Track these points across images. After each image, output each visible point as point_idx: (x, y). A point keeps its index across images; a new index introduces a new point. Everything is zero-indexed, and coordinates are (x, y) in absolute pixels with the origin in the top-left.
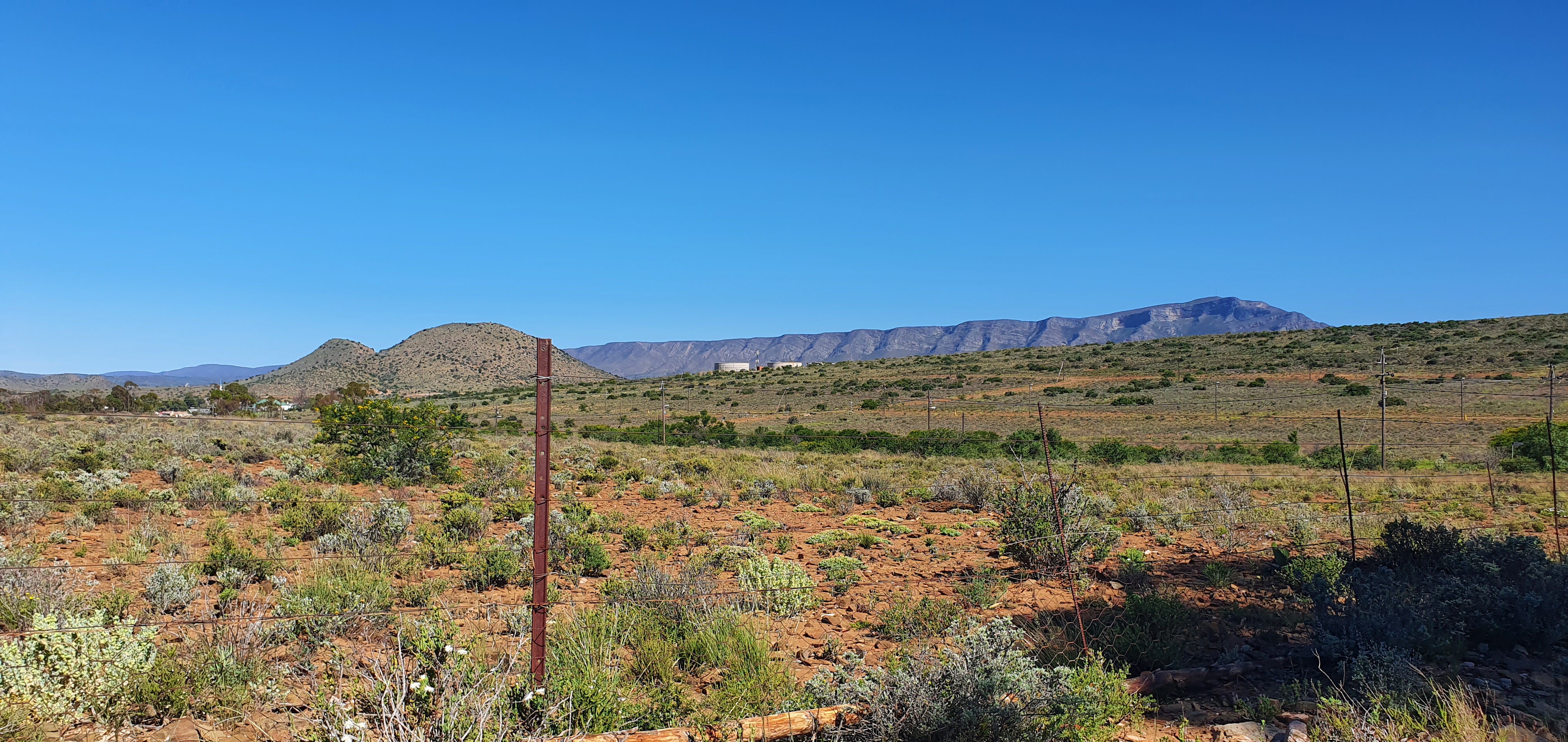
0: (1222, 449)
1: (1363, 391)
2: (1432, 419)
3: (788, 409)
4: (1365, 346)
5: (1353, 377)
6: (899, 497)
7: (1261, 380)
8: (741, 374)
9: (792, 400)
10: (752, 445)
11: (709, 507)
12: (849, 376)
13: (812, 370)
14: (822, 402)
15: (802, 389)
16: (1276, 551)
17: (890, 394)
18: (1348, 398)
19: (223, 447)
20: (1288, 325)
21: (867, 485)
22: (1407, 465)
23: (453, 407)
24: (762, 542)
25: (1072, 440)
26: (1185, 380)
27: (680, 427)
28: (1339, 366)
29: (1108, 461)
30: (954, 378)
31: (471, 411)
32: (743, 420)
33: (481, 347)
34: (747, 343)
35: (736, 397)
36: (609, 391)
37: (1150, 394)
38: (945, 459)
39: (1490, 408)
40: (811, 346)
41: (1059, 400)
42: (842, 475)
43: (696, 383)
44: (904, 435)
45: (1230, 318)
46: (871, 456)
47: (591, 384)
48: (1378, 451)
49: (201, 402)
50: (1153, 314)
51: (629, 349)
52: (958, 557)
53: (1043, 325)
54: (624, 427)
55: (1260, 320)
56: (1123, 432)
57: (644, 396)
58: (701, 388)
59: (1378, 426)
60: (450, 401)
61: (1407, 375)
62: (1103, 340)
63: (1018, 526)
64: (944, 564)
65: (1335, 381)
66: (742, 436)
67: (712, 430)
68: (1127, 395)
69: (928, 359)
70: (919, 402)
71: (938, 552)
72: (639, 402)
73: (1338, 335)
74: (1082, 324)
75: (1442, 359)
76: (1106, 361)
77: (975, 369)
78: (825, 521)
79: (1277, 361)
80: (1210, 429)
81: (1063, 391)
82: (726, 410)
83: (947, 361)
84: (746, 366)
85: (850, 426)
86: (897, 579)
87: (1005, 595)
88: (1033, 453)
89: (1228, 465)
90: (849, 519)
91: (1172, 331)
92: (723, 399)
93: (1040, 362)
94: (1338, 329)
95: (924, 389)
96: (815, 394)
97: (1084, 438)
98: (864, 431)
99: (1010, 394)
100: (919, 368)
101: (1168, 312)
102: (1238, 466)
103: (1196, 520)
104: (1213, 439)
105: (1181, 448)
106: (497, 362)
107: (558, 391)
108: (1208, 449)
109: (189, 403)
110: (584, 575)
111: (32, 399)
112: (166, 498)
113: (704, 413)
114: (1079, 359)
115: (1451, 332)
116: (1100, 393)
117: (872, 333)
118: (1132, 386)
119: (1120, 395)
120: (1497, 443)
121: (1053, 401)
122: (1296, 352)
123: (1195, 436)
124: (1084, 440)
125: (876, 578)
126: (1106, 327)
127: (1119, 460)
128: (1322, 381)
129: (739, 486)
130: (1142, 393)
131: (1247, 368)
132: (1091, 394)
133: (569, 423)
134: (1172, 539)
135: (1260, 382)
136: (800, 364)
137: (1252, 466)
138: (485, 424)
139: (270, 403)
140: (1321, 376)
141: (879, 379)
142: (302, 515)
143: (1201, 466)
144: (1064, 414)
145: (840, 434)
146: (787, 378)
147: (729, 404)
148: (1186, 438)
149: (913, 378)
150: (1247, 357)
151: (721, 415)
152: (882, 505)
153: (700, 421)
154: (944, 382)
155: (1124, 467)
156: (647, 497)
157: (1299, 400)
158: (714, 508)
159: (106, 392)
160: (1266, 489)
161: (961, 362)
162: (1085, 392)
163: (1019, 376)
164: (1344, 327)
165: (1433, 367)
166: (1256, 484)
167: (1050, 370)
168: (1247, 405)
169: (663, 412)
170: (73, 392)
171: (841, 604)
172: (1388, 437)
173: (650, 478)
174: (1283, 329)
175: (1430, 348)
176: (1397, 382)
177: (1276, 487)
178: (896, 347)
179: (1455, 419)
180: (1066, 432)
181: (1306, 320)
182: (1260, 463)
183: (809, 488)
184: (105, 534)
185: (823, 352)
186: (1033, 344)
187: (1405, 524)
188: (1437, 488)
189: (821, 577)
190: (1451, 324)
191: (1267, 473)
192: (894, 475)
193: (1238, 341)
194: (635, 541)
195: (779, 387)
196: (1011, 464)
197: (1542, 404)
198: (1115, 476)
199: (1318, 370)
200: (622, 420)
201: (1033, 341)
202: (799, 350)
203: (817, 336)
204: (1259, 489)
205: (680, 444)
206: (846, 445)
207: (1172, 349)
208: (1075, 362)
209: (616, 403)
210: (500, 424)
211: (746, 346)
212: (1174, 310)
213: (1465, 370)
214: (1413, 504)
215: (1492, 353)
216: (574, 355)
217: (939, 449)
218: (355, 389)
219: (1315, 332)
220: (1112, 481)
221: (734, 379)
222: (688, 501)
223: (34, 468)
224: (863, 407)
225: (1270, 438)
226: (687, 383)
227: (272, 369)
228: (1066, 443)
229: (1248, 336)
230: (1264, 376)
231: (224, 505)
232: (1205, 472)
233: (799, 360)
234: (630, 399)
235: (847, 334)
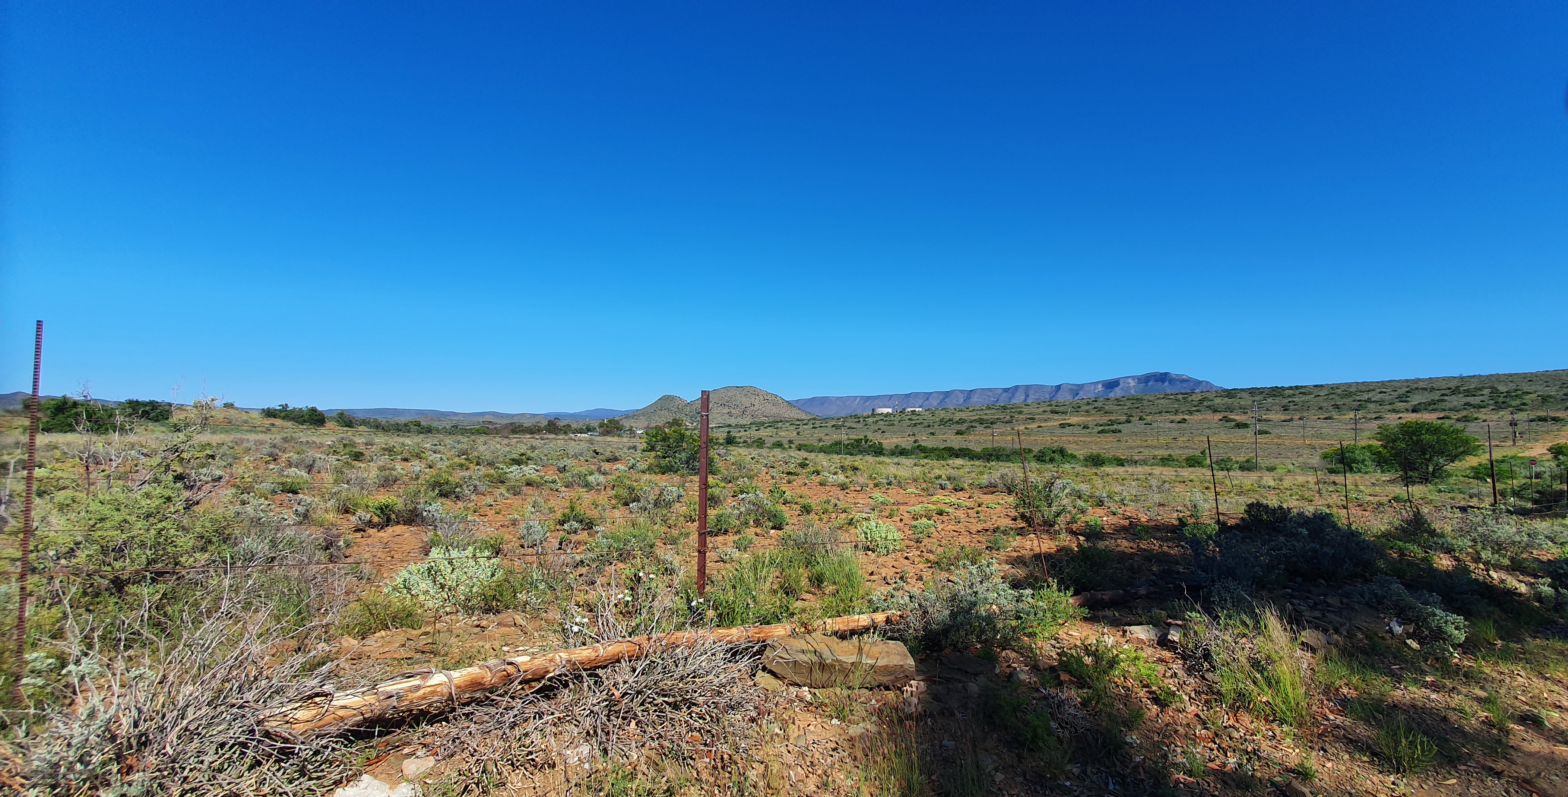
0: (1161, 459)
1: (1245, 426)
2: (1287, 442)
3: (914, 435)
4: (1247, 400)
5: (1240, 418)
6: (966, 486)
7: (1185, 420)
8: (887, 415)
9: (916, 430)
10: (893, 454)
11: (856, 490)
12: (948, 416)
13: (928, 412)
14: (933, 431)
15: (922, 423)
16: (1180, 519)
17: (972, 426)
18: (1237, 430)
19: (597, 453)
20: (1200, 387)
21: (949, 479)
22: (1271, 469)
23: (729, 432)
24: (881, 511)
25: (1075, 453)
26: (1140, 419)
27: (852, 445)
28: (1231, 411)
29: (1094, 465)
30: (1008, 418)
31: (738, 435)
32: (888, 441)
33: (744, 399)
34: (891, 396)
35: (884, 428)
36: (813, 424)
37: (1120, 427)
38: (1000, 463)
39: (1320, 436)
40: (927, 399)
41: (1067, 430)
42: (937, 472)
43: (861, 420)
44: (979, 450)
45: (1166, 384)
46: (959, 462)
47: (803, 420)
48: (1254, 461)
49: (595, 429)
50: (1121, 382)
51: (824, 401)
52: (993, 520)
53: (1059, 387)
54: (821, 444)
55: (1184, 385)
56: (1104, 449)
57: (832, 426)
58: (865, 423)
59: (1254, 446)
60: (727, 429)
61: (1271, 416)
62: (1092, 396)
63: (1025, 503)
64: (984, 525)
65: (1228, 420)
66: (887, 450)
67: (870, 446)
68: (1106, 428)
69: (993, 407)
70: (989, 431)
71: (982, 518)
72: (829, 430)
73: (1230, 393)
74: (1081, 387)
75: (1292, 407)
76: (1095, 408)
77: (1020, 413)
78: (920, 500)
79: (1194, 409)
80: (1154, 447)
81: (1070, 425)
82: (878, 434)
83: (1004, 408)
84: (890, 410)
85: (948, 445)
86: (955, 534)
87: (1014, 544)
88: (1052, 460)
89: (1164, 468)
90: (934, 498)
91: (1132, 392)
92: (876, 429)
93: (1057, 409)
94: (1230, 390)
95: (991, 423)
96: (929, 426)
98: (957, 447)
99: (1040, 427)
100: (988, 412)
101: (1130, 380)
102: (1171, 469)
103: (1136, 499)
104: (1156, 453)
105: (1136, 458)
106: (752, 408)
107: (785, 424)
108: (1153, 459)
109: (589, 429)
110: (772, 528)
111: (506, 426)
112: (554, 482)
113: (866, 436)
114: (1079, 407)
115: (1297, 392)
116: (1091, 426)
117: (962, 391)
118: (1110, 422)
119: (1102, 428)
120: (1325, 457)
121: (1064, 430)
122: (1205, 403)
123: (1146, 452)
124: (1081, 453)
125: (942, 533)
126: (1095, 389)
127: (1100, 465)
128: (1221, 420)
129: (875, 478)
130: (1115, 427)
131: (1176, 412)
132: (1086, 427)
133: (790, 442)
134: (1120, 511)
136: (920, 410)
137: (1179, 469)
138: (745, 442)
139: (630, 430)
140: (1220, 417)
141: (966, 418)
142: (624, 493)
143: (1147, 469)
144: (1071, 439)
145: (943, 449)
146: (914, 417)
147: (880, 431)
148: (1141, 452)
149: (985, 417)
150: (1176, 406)
151: (875, 438)
152: (956, 490)
153: (863, 441)
154: (1002, 420)
155: (1102, 469)
156: (821, 484)
157: (1207, 430)
158: (858, 491)
159: (544, 423)
160: (1184, 482)
161: (1012, 408)
162: (1083, 426)
163: (1045, 416)
164: (1234, 389)
165: (1286, 412)
166: (1179, 479)
167: (1063, 413)
168: (1176, 434)
169: (843, 436)
170: (527, 424)
171: (918, 548)
172: (1260, 453)
173: (826, 474)
174: (1198, 390)
175: (1285, 401)
176: (1265, 420)
177: (1191, 480)
178: (976, 400)
179: (1299, 442)
180: (1070, 449)
181: (1212, 386)
182: (1183, 467)
183: (915, 480)
184: (516, 501)
185: (934, 402)
186: (1053, 398)
187: (1259, 505)
188: (1287, 483)
189: (911, 532)
190: (1297, 387)
191: (1187, 473)
192: (969, 473)
193: (1171, 397)
194: (807, 510)
195: (909, 423)
196: (1039, 466)
197: (1351, 434)
198: (1096, 474)
199: (1218, 414)
200: (820, 440)
201: (1053, 396)
202: (920, 400)
203: (931, 393)
204: (1180, 482)
205: (851, 455)
206: (945, 456)
207: (1133, 401)
208: (1077, 409)
209: (816, 431)
210: (754, 442)
211: (890, 399)
212: (1133, 380)
213: (1305, 414)
214: (1273, 492)
215: (1322, 404)
216: (794, 403)
217: (998, 458)
218: (676, 423)
219: (1217, 391)
220: (1094, 476)
221: (883, 417)
222: (843, 487)
223: (491, 464)
224: (957, 434)
225: (1190, 452)
226: (857, 420)
227: (633, 411)
228: (1071, 454)
229: (1177, 394)
230: (1186, 417)
231: (587, 485)
232: (1150, 471)
233: (920, 407)
234: (825, 428)
235: (948, 392)
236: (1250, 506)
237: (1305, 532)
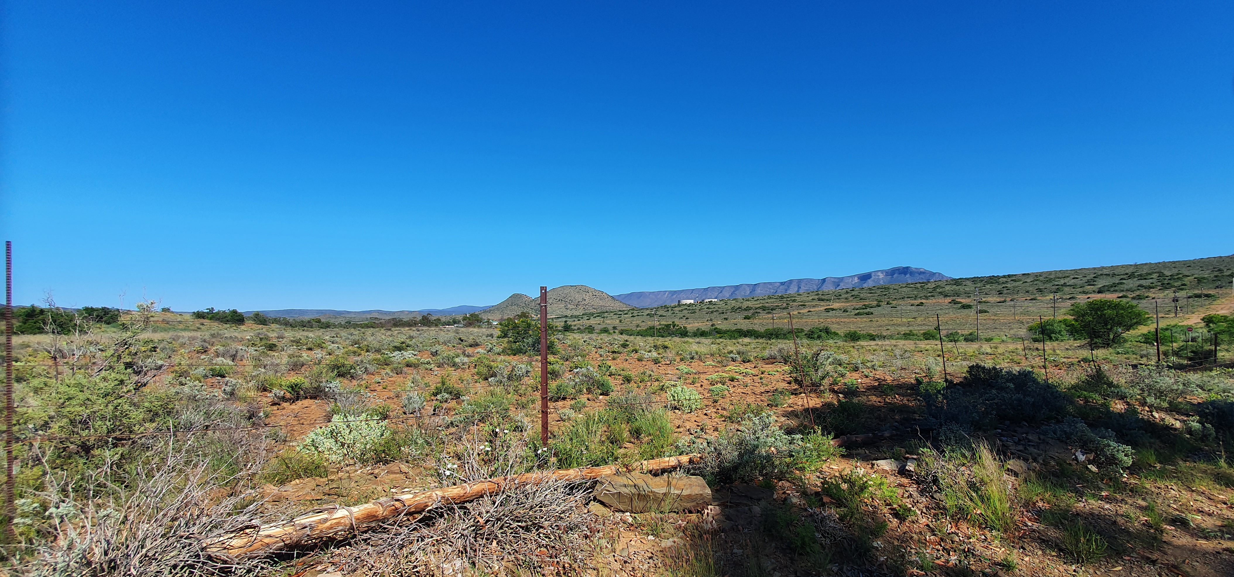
0: (904, 334)
1: (969, 307)
2: (1001, 319)
3: (711, 320)
4: (970, 287)
5: (965, 301)
6: (752, 358)
7: (922, 303)
8: (690, 305)
9: (713, 316)
10: (695, 336)
11: (666, 364)
12: (738, 305)
13: (722, 302)
14: (726, 317)
15: (717, 311)
16: (917, 379)
17: (757, 312)
18: (962, 310)
19: (462, 341)
20: (934, 278)
21: (739, 353)
22: (989, 340)
23: (566, 322)
24: (685, 379)
25: (837, 331)
26: (888, 304)
27: (663, 329)
28: (958, 296)
29: (852, 340)
30: (785, 305)
31: (573, 323)
32: (691, 325)
33: (577, 296)
34: (692, 291)
35: (688, 315)
36: (632, 314)
37: (872, 310)
38: (779, 341)
39: (1027, 313)
40: (721, 292)
41: (831, 313)
42: (730, 348)
43: (670, 309)
44: (762, 331)
45: (908, 276)
46: (747, 340)
47: (624, 311)
48: (976, 334)
49: (459, 322)
50: (873, 274)
51: (640, 295)
52: (773, 384)
53: (824, 280)
54: (638, 329)
55: (921, 276)
56: (860, 328)
57: (647, 315)
58: (672, 312)
59: (976, 323)
60: (564, 319)
61: (989, 299)
62: (850, 287)
63: (797, 370)
64: (766, 388)
65: (956, 303)
66: (690, 333)
67: (677, 330)
69: (773, 297)
70: (770, 316)
71: (764, 382)
72: (645, 318)
73: (957, 282)
74: (841, 279)
75: (1005, 292)
76: (852, 296)
77: (794, 301)
78: (716, 370)
79: (929, 294)
80: (899, 325)
81: (833, 310)
82: (683, 321)
83: (782, 297)
84: (692, 301)
85: (739, 326)
86: (743, 395)
87: (790, 401)
88: (819, 337)
89: (906, 341)
90: (727, 368)
91: (881, 282)
92: (682, 316)
93: (823, 297)
94: (958, 279)
95: (772, 310)
96: (723, 313)
97: (843, 330)
98: (745, 329)
99: (809, 311)
100: (769, 301)
101: (879, 274)
102: (911, 341)
103: (883, 366)
104: (900, 330)
105: (885, 334)
106: (584, 302)
107: (610, 314)
108: (898, 334)
109: (455, 322)
110: (601, 394)
111: (389, 321)
112: (428, 363)
113: (673, 322)
114: (840, 295)
115: (1009, 279)
116: (849, 310)
117: (748, 285)
118: (864, 307)
119: (858, 311)
120: (1030, 329)
121: (828, 314)
122: (938, 290)
123: (892, 329)
124: (841, 332)
125: (734, 395)
126: (852, 281)
127: (856, 340)
128: (950, 303)
129: (681, 354)
130: (868, 310)
131: (916, 298)
132: (845, 311)
133: (614, 328)
134: (871, 374)
136: (716, 300)
137: (917, 342)
138: (579, 329)
139: (488, 321)
140: (950, 301)
141: (752, 306)
142: (484, 370)
143: (893, 342)
144: (834, 320)
145: (734, 330)
146: (711, 306)
147: (685, 318)
148: (888, 329)
149: (767, 305)
150: (915, 293)
151: (681, 323)
152: (744, 362)
153: (672, 326)
154: (780, 307)
155: (858, 343)
156: (639, 360)
157: (940, 311)
158: (668, 364)
159: (419, 318)
160: (921, 351)
161: (788, 297)
162: (843, 310)
163: (814, 303)
164: (960, 279)
165: (1001, 295)
166: (917, 349)
167: (827, 300)
168: (915, 314)
169: (656, 323)
170: (406, 319)
171: (714, 407)
172: (980, 327)
173: (643, 351)
174: (932, 280)
175: (1000, 287)
176: (985, 302)
177: (926, 350)
178: (759, 291)
179: (1011, 319)
180: (834, 328)
181: (943, 276)
182: (921, 340)
183: (712, 355)
184: (399, 379)
185: (726, 294)
186: (820, 289)
187: (978, 366)
188: (1000, 350)
189: (709, 395)
190: (1009, 276)
191: (923, 344)
192: (754, 348)
193: (912, 286)
194: (628, 380)
195: (707, 311)
196: (808, 342)
197: (1051, 311)
198: (853, 347)
199: (948, 298)
200: (638, 326)
201: (820, 287)
202: (716, 293)
203: (724, 287)
204: (918, 351)
205: (663, 337)
206: (736, 336)
207: (882, 290)
208: (838, 297)
209: (635, 319)
210: (586, 328)
212: (882, 273)
213: (1015, 297)
215: (1028, 289)
216: (617, 298)
217: (777, 337)
218: (524, 315)
219: (947, 281)
220: (851, 349)
221: (687, 307)
222: (656, 362)
223: (378, 351)
224: (745, 318)
225: (926, 329)
226: (666, 309)
227: (490, 307)
228: (834, 332)
229: (916, 283)
230: (923, 301)
231: (454, 365)
232: (895, 344)
233: (716, 298)
234: (641, 317)
235: (737, 286)
236: (971, 368)
237: (1012, 385)
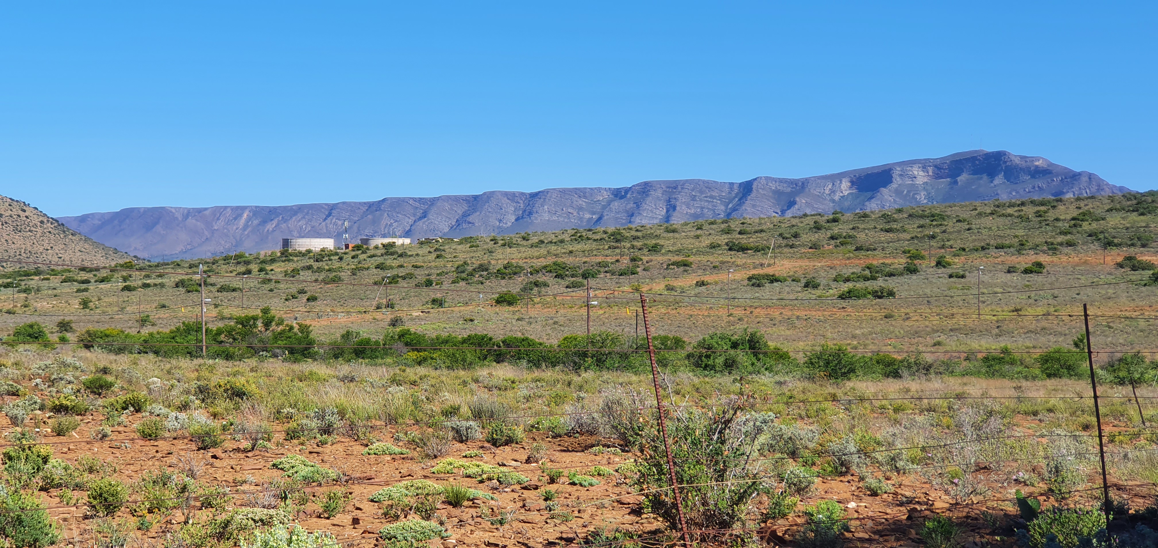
0: (986, 359)
3: (390, 305)
6: (519, 432)
7: (1039, 265)
8: (322, 255)
9: (395, 293)
10: (336, 357)
11: (238, 450)
12: (476, 259)
13: (426, 249)
14: (439, 296)
15: (410, 276)
17: (536, 284)
18: (1154, 288)
20: (1076, 189)
21: (477, 414)
24: (303, 501)
25: (785, 348)
26: (939, 264)
27: (230, 332)
28: (1144, 246)
29: (830, 378)
30: (625, 261)
32: (324, 322)
34: (331, 210)
35: (313, 289)
36: (125, 279)
37: (891, 283)
38: (606, 375)
40: (424, 215)
41: (768, 291)
42: (450, 398)
43: (254, 267)
44: (555, 342)
45: (999, 179)
46: (503, 373)
47: (97, 269)
50: (896, 173)
51: (155, 217)
52: (586, 516)
53: (747, 188)
54: (145, 331)
55: (1040, 183)
56: (854, 337)
57: (177, 286)
58: (262, 275)
62: (827, 208)
63: (660, 472)
64: (563, 528)
65: (1136, 266)
66: (321, 345)
67: (277, 337)
69: (590, 235)
70: (580, 293)
71: (558, 510)
72: (168, 295)
73: (1142, 204)
74: (801, 186)
76: (832, 238)
77: (655, 249)
79: (1060, 239)
80: (970, 332)
81: (773, 279)
82: (300, 306)
83: (617, 237)
84: (329, 244)
85: (479, 329)
88: (730, 365)
89: (991, 383)
90: (440, 464)
91: (922, 197)
92: (294, 290)
93: (744, 240)
94: (1143, 195)
95: (585, 276)
96: (429, 283)
97: (801, 345)
98: (499, 337)
99: (702, 284)
100: (577, 247)
101: (916, 171)
102: (1006, 382)
104: (975, 347)
105: (929, 358)
107: (48, 279)
108: (967, 359)
113: (265, 311)
114: (796, 236)
116: (823, 282)
117: (511, 196)
118: (867, 272)
119: (850, 285)
121: (758, 293)
122: (1086, 226)
123: (951, 343)
124: (799, 348)
126: (833, 192)
127: (844, 374)
128: (1120, 265)
129: (289, 417)
130: (880, 283)
131: (1021, 248)
132: (810, 284)
133: (64, 326)
134: (888, 486)
135: (1037, 268)
136: (407, 241)
137: (1024, 383)
140: (1120, 259)
141: (521, 263)
143: (954, 384)
144: (776, 312)
145: (464, 341)
146: (390, 261)
147: (304, 298)
148: (939, 344)
149: (569, 260)
150: (1021, 232)
151: (291, 315)
152: (495, 443)
153: (259, 324)
154: (612, 267)
155: (849, 384)
156: (145, 437)
157: (1089, 291)
158: (245, 451)
160: (1035, 414)
161: (635, 238)
162: (803, 281)
163: (715, 258)
164: (1152, 194)
166: (1023, 407)
167: (757, 250)
168: (1019, 299)
169: (206, 311)
173: (159, 408)
174: (1070, 196)
177: (1050, 410)
178: (546, 216)
180: (774, 338)
181: (1100, 184)
182: (1034, 378)
183: (392, 420)
185: (441, 224)
186: (734, 215)
191: (1041, 393)
192: (528, 399)
193: (1010, 211)
195: (377, 275)
196: (696, 380)
198: (834, 398)
199: (1115, 251)
200: (143, 321)
201: (734, 210)
202: (407, 219)
203: (433, 201)
204: (1026, 413)
205: (228, 357)
206: (469, 357)
207: (922, 222)
208: (790, 239)
209: (134, 296)
211: (329, 215)
212: (924, 168)
216: (74, 226)
217: (600, 362)
219: (1112, 199)
220: (828, 405)
221: (311, 262)
222: (204, 443)
224: (498, 302)
225: (1050, 343)
226: (242, 269)
228: (776, 352)
229: (1023, 204)
230: (1043, 258)
232: (959, 389)
233: (407, 234)
234: (156, 290)
235: (476, 198)
